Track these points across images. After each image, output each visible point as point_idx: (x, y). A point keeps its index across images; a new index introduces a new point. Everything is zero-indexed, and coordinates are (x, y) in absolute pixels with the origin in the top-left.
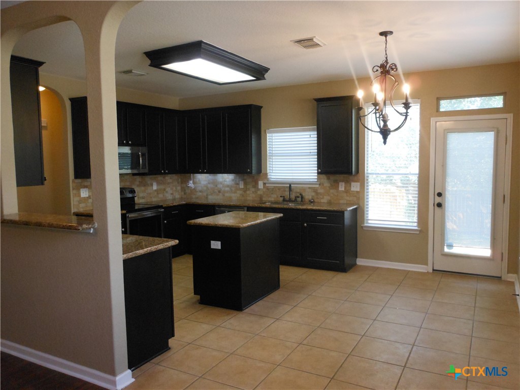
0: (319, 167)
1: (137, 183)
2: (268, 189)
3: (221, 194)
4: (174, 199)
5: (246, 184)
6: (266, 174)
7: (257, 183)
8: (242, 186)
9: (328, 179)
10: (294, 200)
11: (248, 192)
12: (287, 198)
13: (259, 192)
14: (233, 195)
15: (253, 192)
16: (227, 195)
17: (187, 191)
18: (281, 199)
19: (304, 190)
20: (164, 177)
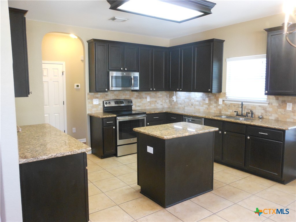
0: (266, 89)
1: (135, 96)
2: (226, 105)
3: (193, 106)
4: (163, 108)
5: (210, 100)
6: (225, 93)
7: (218, 100)
8: (207, 101)
9: (277, 99)
10: (245, 115)
11: (211, 106)
12: (240, 113)
13: (219, 107)
14: (201, 108)
15: (215, 107)
16: (197, 107)
17: (173, 103)
18: (235, 113)
19: (255, 107)
20: (156, 93)
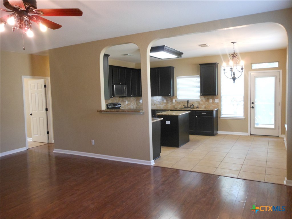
0: (201, 92)
1: (121, 101)
2: (177, 103)
3: (155, 105)
4: (134, 108)
5: (167, 101)
6: (177, 96)
7: (172, 100)
8: (165, 101)
9: (205, 98)
10: (189, 107)
11: (168, 104)
12: (187, 106)
13: (173, 104)
14: (161, 106)
15: (170, 104)
16: (158, 106)
17: (139, 104)
18: (184, 107)
19: (194, 102)
20: (130, 98)
